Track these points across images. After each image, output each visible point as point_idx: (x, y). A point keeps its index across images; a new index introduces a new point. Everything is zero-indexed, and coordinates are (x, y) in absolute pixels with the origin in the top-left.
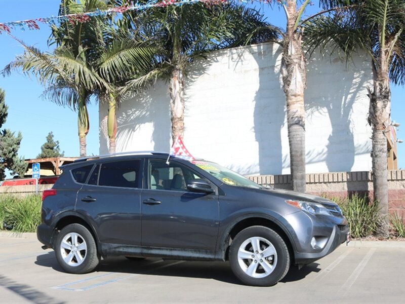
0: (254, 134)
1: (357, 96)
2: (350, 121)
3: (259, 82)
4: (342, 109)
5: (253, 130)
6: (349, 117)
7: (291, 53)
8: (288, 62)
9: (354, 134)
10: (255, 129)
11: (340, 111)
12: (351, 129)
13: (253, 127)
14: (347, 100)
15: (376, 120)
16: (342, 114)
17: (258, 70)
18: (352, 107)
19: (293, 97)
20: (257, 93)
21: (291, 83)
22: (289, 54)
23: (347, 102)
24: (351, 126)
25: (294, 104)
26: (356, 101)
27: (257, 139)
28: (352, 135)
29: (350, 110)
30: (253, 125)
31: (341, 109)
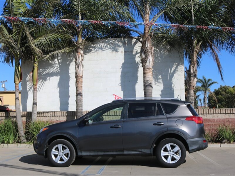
0: (121, 87)
1: (177, 70)
2: (172, 83)
3: (124, 58)
4: (169, 77)
5: (120, 84)
6: (172, 81)
7: (147, 46)
8: (146, 50)
9: (174, 89)
10: (121, 84)
11: (168, 77)
12: (173, 87)
13: (120, 83)
14: (171, 72)
15: (190, 84)
16: (169, 79)
17: (124, 52)
19: (148, 70)
20: (123, 64)
21: (147, 62)
22: (146, 46)
24: (173, 85)
25: (148, 73)
26: (176, 73)
27: (122, 90)
28: (173, 91)
29: (172, 77)
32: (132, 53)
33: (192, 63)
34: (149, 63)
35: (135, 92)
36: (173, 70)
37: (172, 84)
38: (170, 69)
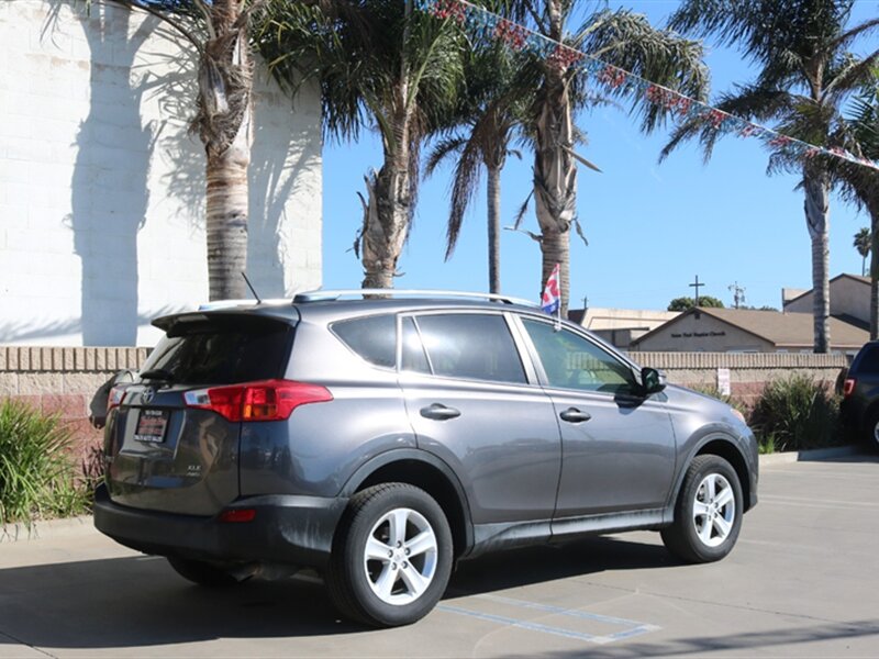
0: (71, 234)
1: (295, 184)
2: (278, 238)
3: (89, 97)
4: (266, 209)
5: (69, 223)
6: (278, 228)
7: (240, 62)
9: (285, 265)
10: (74, 221)
11: (263, 211)
12: (280, 255)
13: (70, 215)
14: (276, 190)
16: (266, 217)
17: (89, 64)
18: (283, 208)
19: (238, 167)
20: (82, 125)
21: (238, 134)
22: (235, 62)
23: (275, 194)
24: (280, 247)
26: (292, 197)
27: (79, 250)
28: (282, 269)
29: (280, 214)
30: (70, 210)
31: (264, 206)
32: (128, 77)
33: (396, 163)
34: (245, 140)
35: (136, 263)
36: (281, 182)
37: (277, 244)
38: (272, 175)
